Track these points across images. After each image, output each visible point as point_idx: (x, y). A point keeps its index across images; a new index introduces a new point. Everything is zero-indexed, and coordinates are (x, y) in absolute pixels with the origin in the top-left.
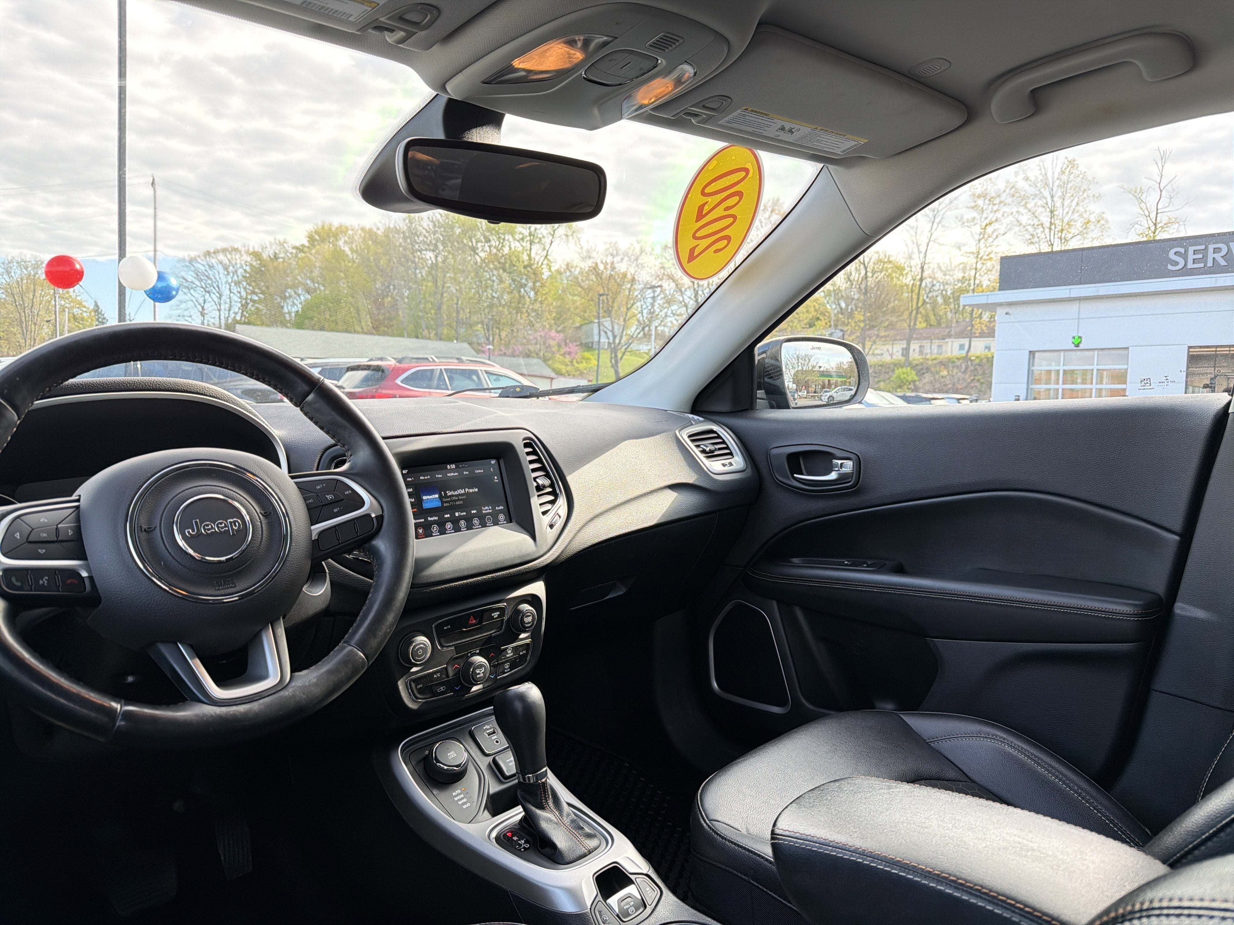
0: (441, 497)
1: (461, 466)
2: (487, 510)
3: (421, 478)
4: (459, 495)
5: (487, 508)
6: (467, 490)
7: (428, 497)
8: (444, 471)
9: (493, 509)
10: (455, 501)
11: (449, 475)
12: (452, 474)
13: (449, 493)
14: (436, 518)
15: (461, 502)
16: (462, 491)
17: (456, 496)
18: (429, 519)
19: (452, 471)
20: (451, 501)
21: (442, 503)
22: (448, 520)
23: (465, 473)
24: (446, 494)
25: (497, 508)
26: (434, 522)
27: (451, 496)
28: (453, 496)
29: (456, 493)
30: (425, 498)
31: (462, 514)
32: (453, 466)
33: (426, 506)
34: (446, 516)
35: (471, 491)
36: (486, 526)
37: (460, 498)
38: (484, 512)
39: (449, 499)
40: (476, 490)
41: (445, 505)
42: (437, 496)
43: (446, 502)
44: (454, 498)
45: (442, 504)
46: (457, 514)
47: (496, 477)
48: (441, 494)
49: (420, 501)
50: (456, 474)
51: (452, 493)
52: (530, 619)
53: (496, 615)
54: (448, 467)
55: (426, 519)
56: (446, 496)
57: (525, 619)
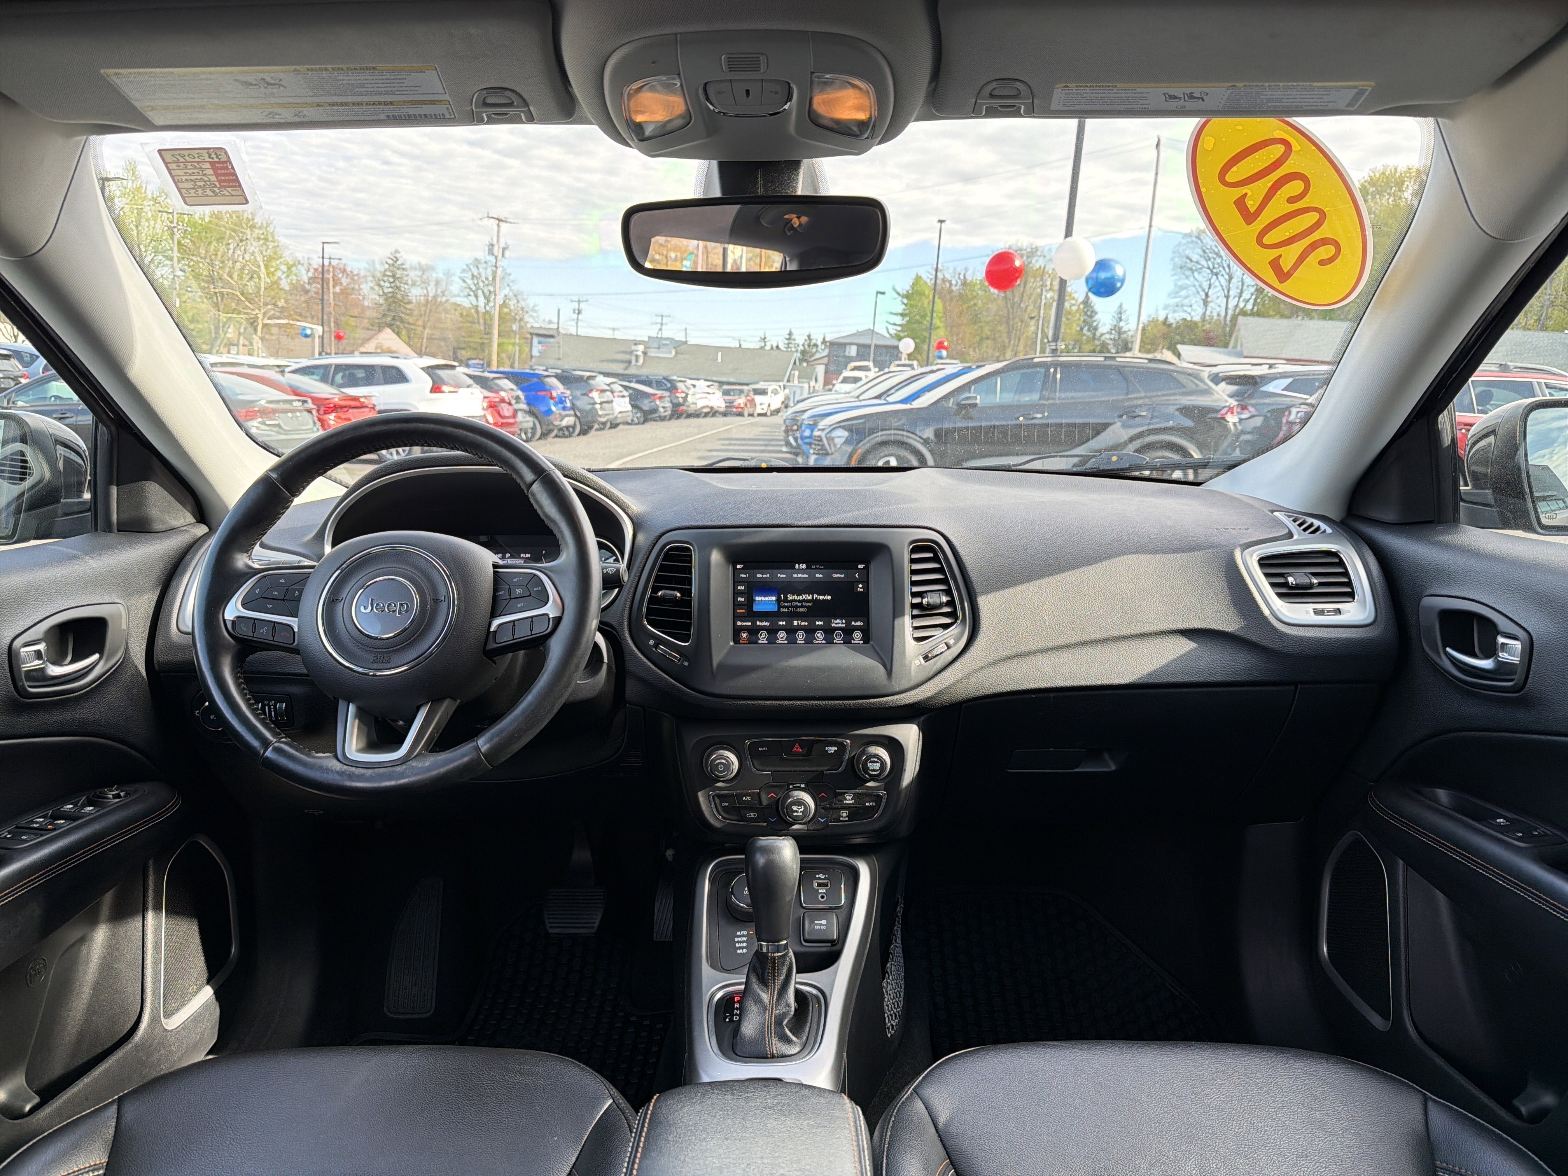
0: (779, 601)
1: (814, 567)
2: (838, 623)
3: (758, 575)
4: (804, 601)
5: (838, 621)
6: (815, 596)
7: (763, 598)
8: (790, 571)
9: (848, 623)
10: (797, 607)
11: (795, 576)
12: (800, 575)
13: (790, 597)
14: (768, 624)
15: (805, 610)
16: (809, 597)
17: (799, 601)
18: (758, 623)
19: (800, 571)
20: (791, 607)
21: (779, 607)
22: (782, 628)
23: (817, 575)
24: (786, 597)
25: (853, 623)
26: (764, 628)
27: (791, 601)
28: (795, 601)
29: (800, 598)
30: (758, 598)
31: (803, 624)
32: (804, 566)
33: (756, 608)
34: (781, 623)
35: (821, 598)
36: (833, 643)
37: (804, 604)
38: (833, 625)
39: (789, 604)
40: (829, 598)
41: (782, 610)
42: (774, 598)
43: (785, 607)
44: (796, 603)
45: (779, 609)
46: (795, 623)
47: (860, 586)
48: (779, 597)
49: (750, 602)
50: (805, 576)
51: (795, 597)
52: (877, 766)
53: (832, 750)
54: (797, 566)
55: (754, 623)
56: (786, 600)
57: (869, 765)
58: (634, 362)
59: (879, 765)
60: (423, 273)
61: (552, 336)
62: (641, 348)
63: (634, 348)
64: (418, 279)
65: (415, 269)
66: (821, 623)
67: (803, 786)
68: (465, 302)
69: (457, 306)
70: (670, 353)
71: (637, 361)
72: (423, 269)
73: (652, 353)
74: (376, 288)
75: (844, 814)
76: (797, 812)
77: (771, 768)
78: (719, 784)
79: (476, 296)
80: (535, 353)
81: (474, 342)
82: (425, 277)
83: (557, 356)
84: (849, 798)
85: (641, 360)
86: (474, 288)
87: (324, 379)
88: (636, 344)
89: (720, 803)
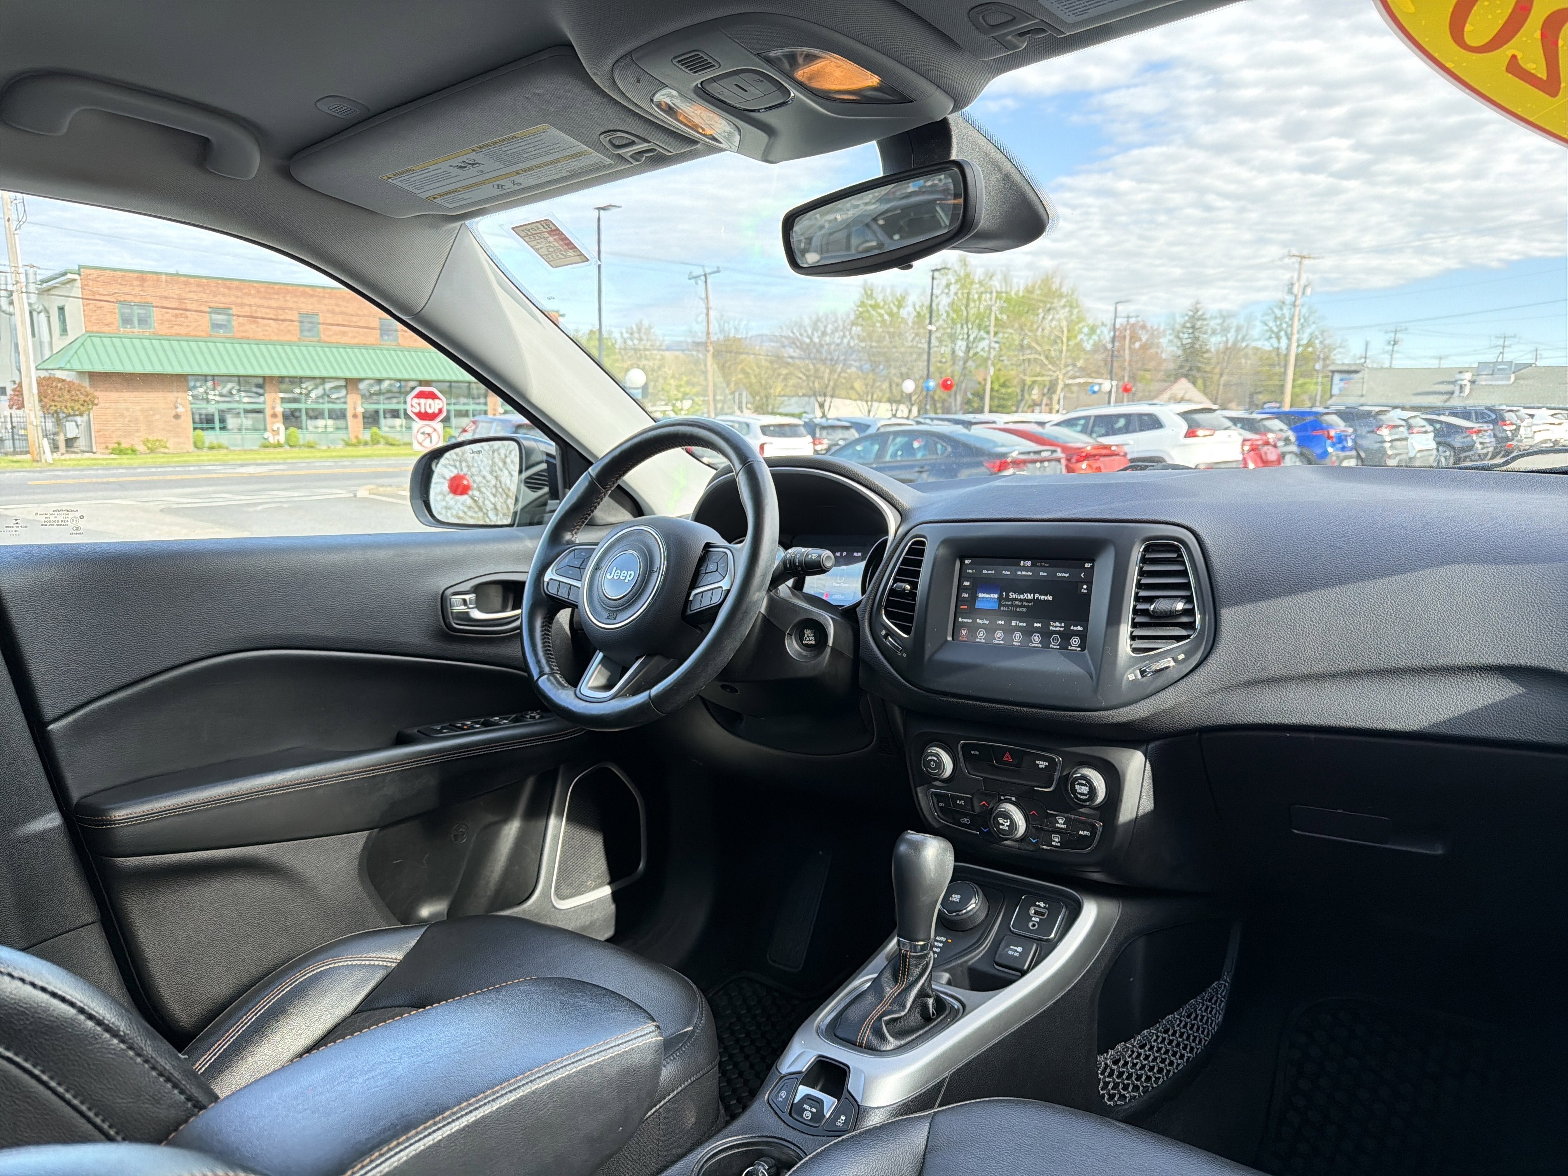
0: (1000, 599)
1: (1039, 564)
2: (1056, 626)
3: (986, 572)
4: (1025, 600)
5: (1057, 624)
6: (1037, 595)
7: (985, 595)
8: (1014, 568)
9: (1067, 627)
10: (1017, 606)
11: (1019, 573)
12: (1024, 573)
13: (1012, 596)
14: (987, 622)
15: (1025, 610)
16: (1031, 597)
17: (1021, 600)
18: (978, 621)
19: (1025, 568)
20: (1012, 606)
21: (1000, 605)
22: (1000, 627)
23: (1041, 574)
24: (1007, 595)
25: (1072, 628)
26: (982, 626)
27: (1013, 600)
28: (1016, 599)
29: (1021, 597)
30: (981, 595)
31: (1021, 624)
32: (1029, 563)
33: (978, 604)
34: (1000, 622)
35: (1043, 598)
36: (1049, 647)
37: (1025, 603)
38: (1051, 628)
39: (1010, 603)
40: (1050, 598)
41: (1002, 608)
42: (996, 596)
43: (1005, 606)
44: (1017, 603)
45: (999, 607)
46: (1014, 623)
47: (1085, 587)
48: (1001, 595)
49: (974, 597)
50: (1029, 573)
51: (1016, 596)
52: (1086, 790)
53: (1042, 764)
54: (1022, 563)
55: (974, 621)
56: (1007, 598)
57: (1078, 787)
58: (1457, 392)
60: (1224, 321)
61: (1356, 372)
62: (1468, 376)
63: (1458, 376)
64: (1218, 327)
65: (1216, 318)
66: (1039, 625)
67: (1014, 799)
68: (1267, 346)
69: (1256, 349)
70: (1509, 378)
71: (1461, 392)
72: (1225, 316)
73: (1483, 381)
74: (1175, 340)
75: (1056, 839)
76: (1004, 825)
77: (982, 775)
78: (937, 783)
79: (1278, 338)
80: (1335, 391)
81: (1274, 386)
82: (1225, 324)
83: (1360, 393)
84: (1061, 821)
85: (1467, 390)
86: (1275, 329)
87: (1084, 431)
88: (1460, 372)
89: (938, 802)
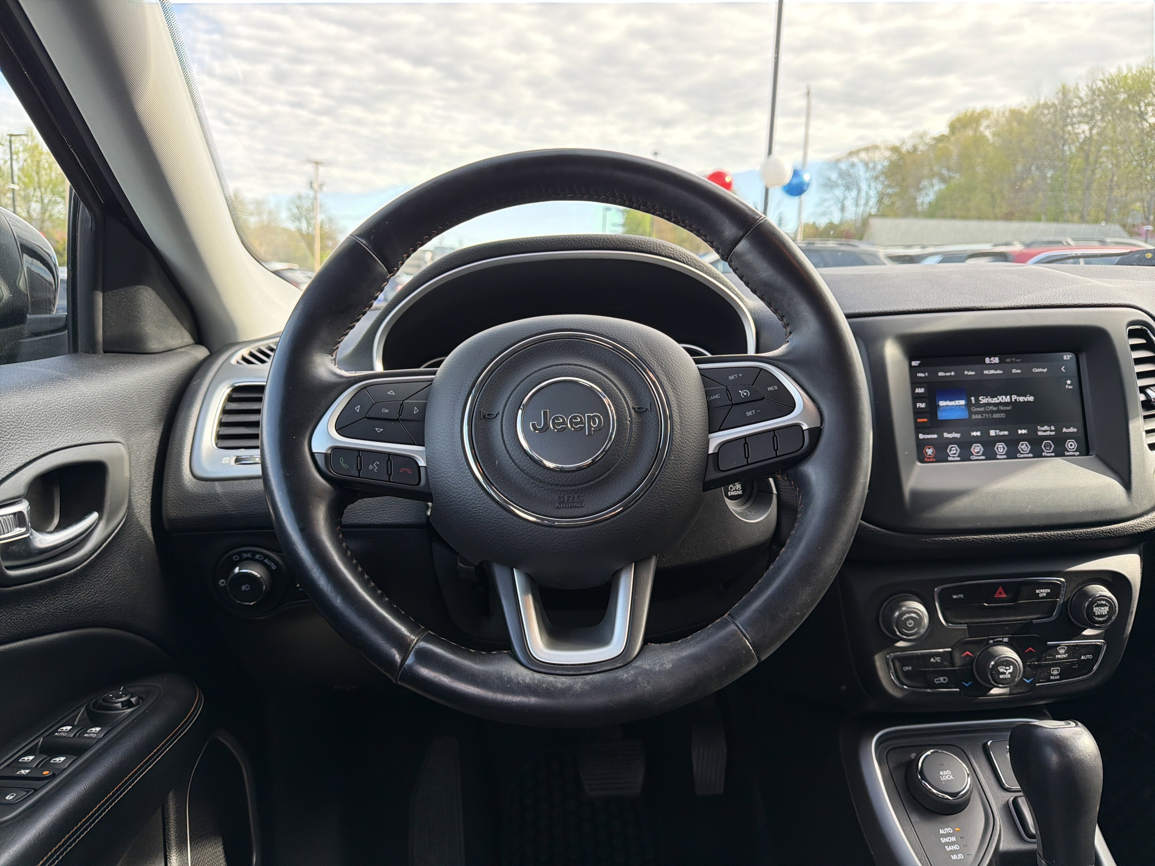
0: (969, 404)
1: (1008, 360)
2: (1045, 431)
3: (941, 374)
4: (1001, 404)
5: (1046, 428)
6: (1014, 397)
7: (948, 403)
8: (979, 366)
9: (1058, 430)
10: (992, 412)
11: (986, 372)
12: (992, 372)
13: (983, 400)
14: (958, 435)
15: (1003, 415)
16: (1007, 399)
17: (995, 405)
18: (946, 435)
19: (992, 366)
20: (986, 412)
21: (971, 413)
22: (976, 440)
23: (1014, 371)
24: (977, 400)
25: (1064, 430)
26: (954, 441)
27: (985, 405)
28: (989, 404)
29: (995, 400)
30: (942, 403)
31: (1002, 433)
32: (996, 360)
33: (942, 415)
34: (974, 434)
35: (1021, 399)
36: (1042, 457)
37: (1002, 408)
38: (1040, 433)
39: (982, 409)
40: (1031, 399)
41: (974, 417)
42: (962, 402)
43: (977, 413)
44: (991, 408)
45: (970, 416)
46: (992, 433)
47: (1069, 382)
48: (969, 401)
49: (933, 409)
50: (999, 372)
51: (990, 400)
52: (1105, 610)
53: (1043, 592)
54: (987, 360)
55: (941, 435)
56: (978, 404)
57: (1095, 609)
59: (1107, 608)
66: (1024, 431)
67: (1006, 640)
75: (1056, 672)
76: (1004, 673)
77: (967, 621)
78: (900, 644)
84: (1062, 651)
89: (902, 667)
